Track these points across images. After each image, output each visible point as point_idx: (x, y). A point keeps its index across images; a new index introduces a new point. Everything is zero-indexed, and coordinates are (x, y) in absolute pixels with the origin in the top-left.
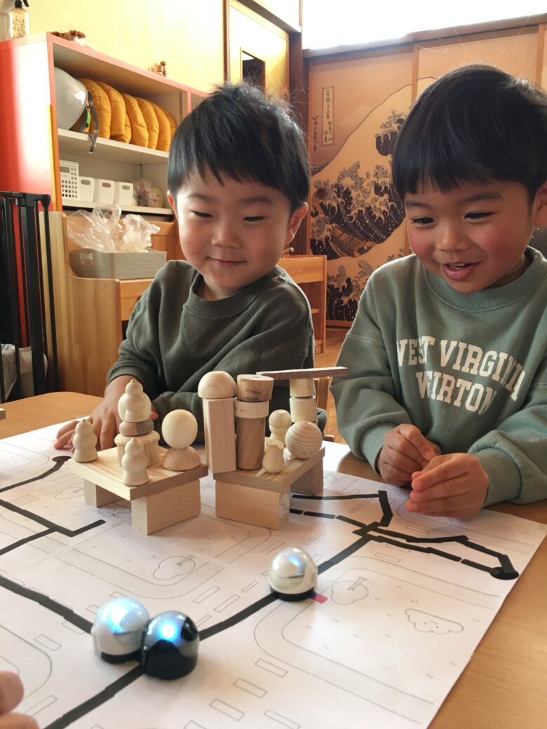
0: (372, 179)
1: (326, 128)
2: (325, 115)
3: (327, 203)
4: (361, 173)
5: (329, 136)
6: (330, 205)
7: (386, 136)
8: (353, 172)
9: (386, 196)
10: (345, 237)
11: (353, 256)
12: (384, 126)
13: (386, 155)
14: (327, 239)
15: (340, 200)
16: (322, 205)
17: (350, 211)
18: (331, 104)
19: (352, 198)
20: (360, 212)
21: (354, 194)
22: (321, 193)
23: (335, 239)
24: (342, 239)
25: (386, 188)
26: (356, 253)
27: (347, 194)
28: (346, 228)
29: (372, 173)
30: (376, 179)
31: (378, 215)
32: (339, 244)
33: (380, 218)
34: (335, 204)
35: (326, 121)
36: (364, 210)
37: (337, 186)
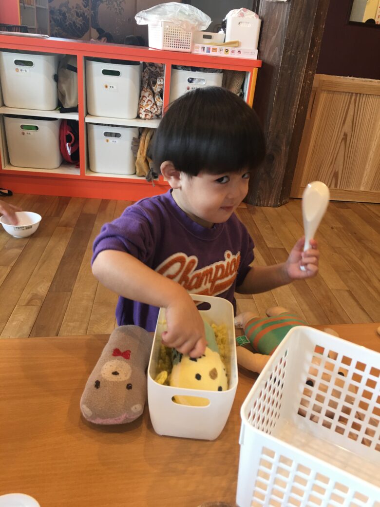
3: (55, 17)
4: (70, 6)
6: (56, 18)
8: (66, 5)
9: (81, 18)
15: (61, 17)
17: (66, 22)
19: (66, 17)
20: (70, 23)
21: (67, 15)
25: (81, 14)
27: (64, 15)
29: (75, 7)
30: (76, 10)
31: (78, 25)
33: (79, 27)
34: (58, 18)
36: (72, 22)
37: (59, 10)
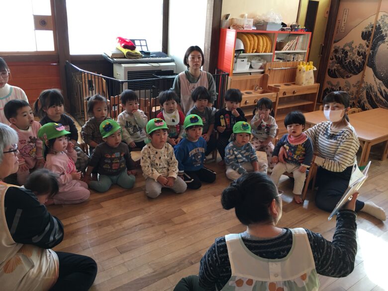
0: (357, 49)
1: (343, 25)
2: (343, 20)
3: (337, 55)
4: (354, 46)
5: (343, 29)
7: (366, 32)
8: (350, 45)
9: (361, 57)
10: (342, 70)
11: (344, 78)
12: (366, 28)
13: (364, 40)
14: (335, 70)
15: (343, 55)
16: (335, 56)
17: (346, 60)
18: (346, 16)
20: (350, 61)
21: (349, 54)
22: (336, 51)
23: (338, 70)
24: (341, 70)
25: (362, 53)
26: (345, 77)
27: (347, 53)
28: (343, 67)
29: (358, 46)
31: (357, 63)
32: (339, 73)
33: (357, 65)
34: (340, 56)
35: (343, 22)
36: (352, 60)
37: (343, 49)
